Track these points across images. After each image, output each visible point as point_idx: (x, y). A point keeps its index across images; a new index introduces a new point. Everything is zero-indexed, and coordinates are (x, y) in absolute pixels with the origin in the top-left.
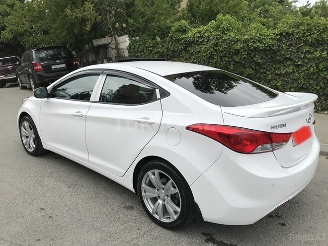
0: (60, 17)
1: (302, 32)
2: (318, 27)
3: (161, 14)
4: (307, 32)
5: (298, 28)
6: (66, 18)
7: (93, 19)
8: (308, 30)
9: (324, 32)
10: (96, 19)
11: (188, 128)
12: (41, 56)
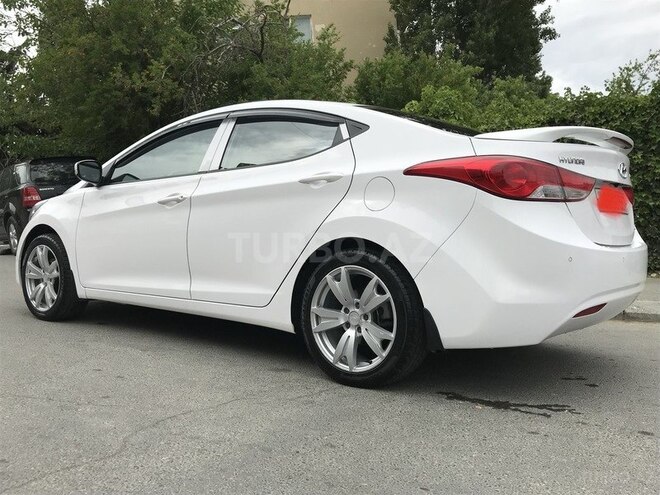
0: (95, 92)
1: (591, 117)
2: (621, 107)
3: (306, 91)
4: (600, 116)
5: (583, 110)
6: (106, 95)
7: (167, 93)
8: (601, 114)
9: (633, 115)
10: (172, 94)
11: (408, 172)
12: (41, 175)
